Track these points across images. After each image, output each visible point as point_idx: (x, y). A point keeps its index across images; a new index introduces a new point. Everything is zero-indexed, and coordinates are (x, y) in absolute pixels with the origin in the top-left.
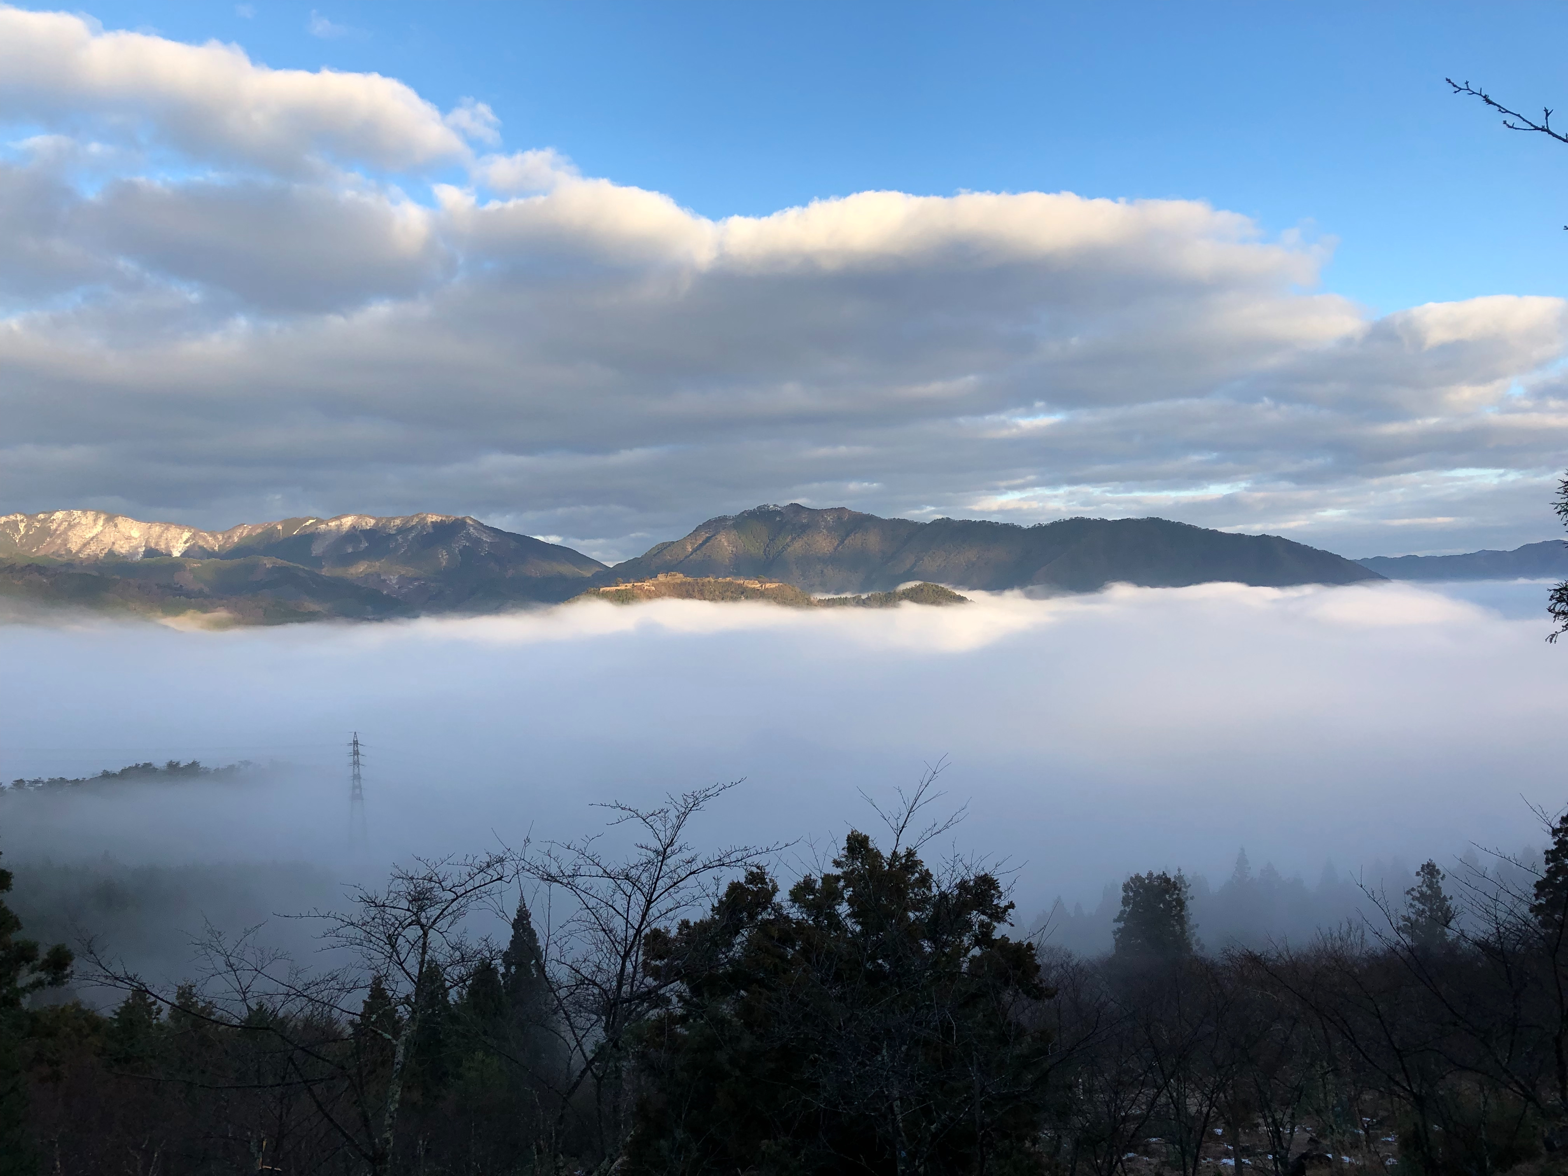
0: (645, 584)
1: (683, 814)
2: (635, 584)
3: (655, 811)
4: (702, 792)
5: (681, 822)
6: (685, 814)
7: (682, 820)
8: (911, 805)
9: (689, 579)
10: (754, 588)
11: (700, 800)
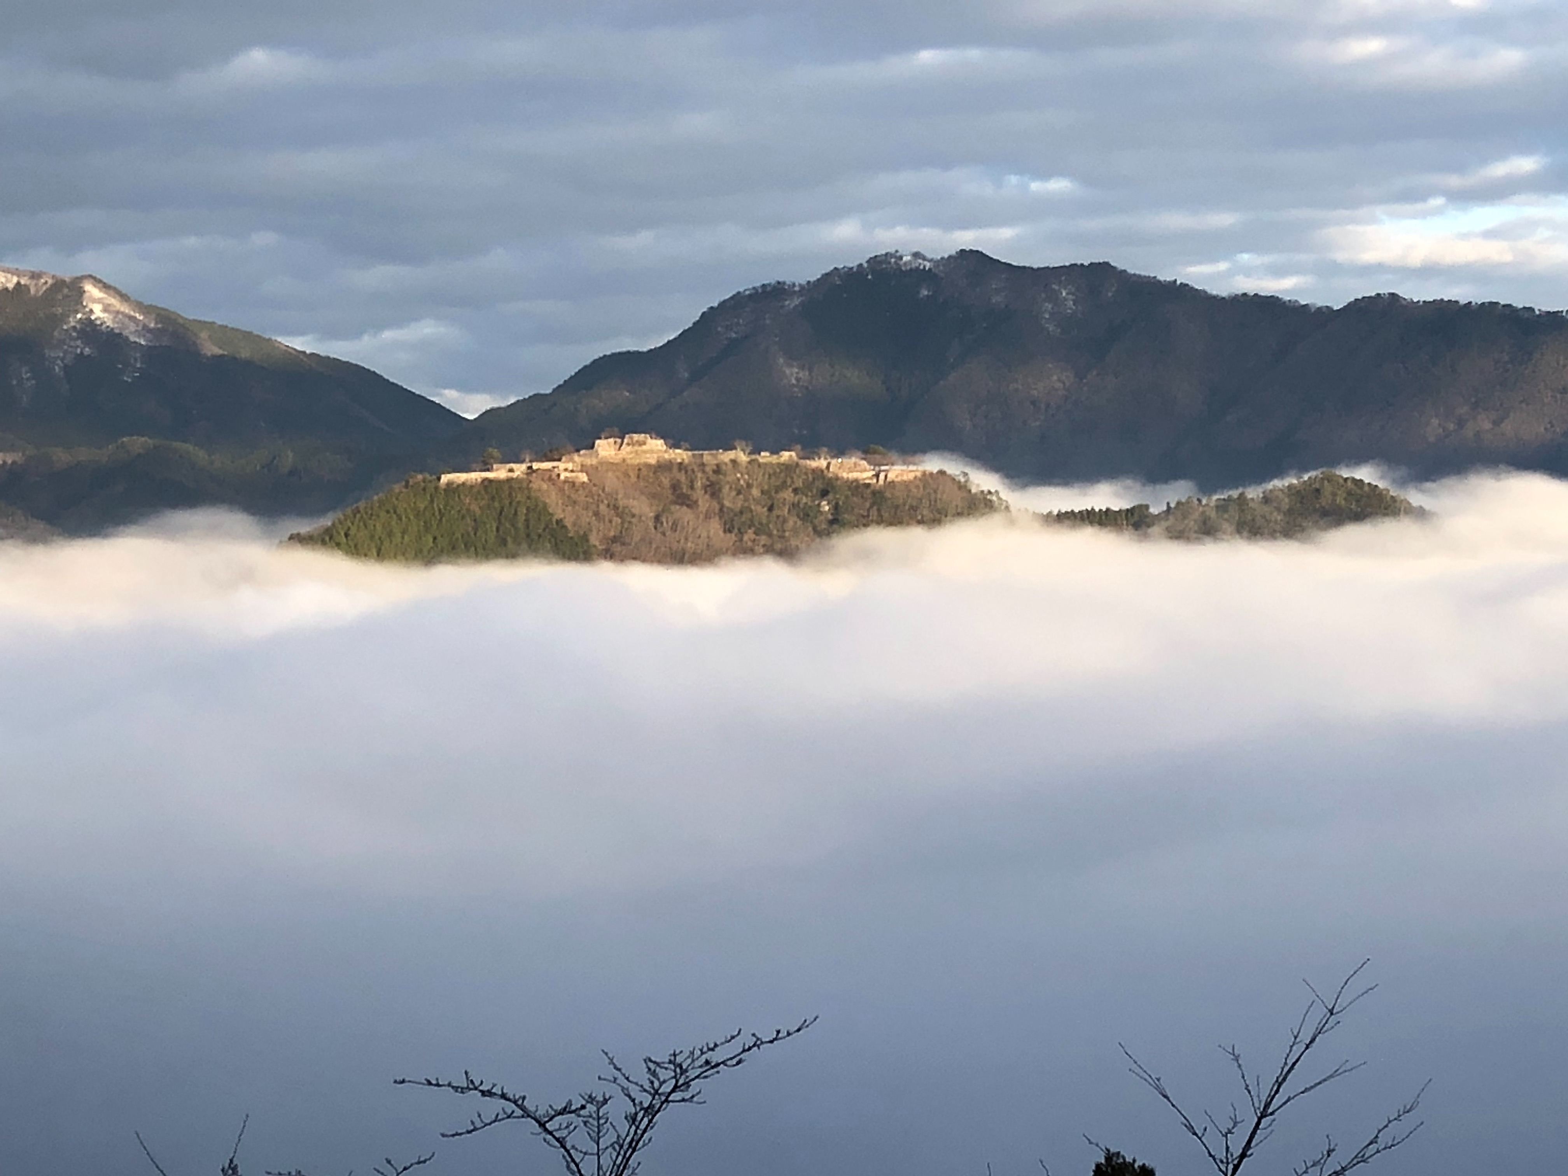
0: (562, 465)
1: (646, 1110)
2: (535, 466)
3: (570, 1103)
4: (697, 1053)
5: (639, 1132)
6: (651, 1111)
7: (642, 1126)
8: (1264, 1099)
9: (680, 455)
10: (856, 480)
11: (692, 1074)
